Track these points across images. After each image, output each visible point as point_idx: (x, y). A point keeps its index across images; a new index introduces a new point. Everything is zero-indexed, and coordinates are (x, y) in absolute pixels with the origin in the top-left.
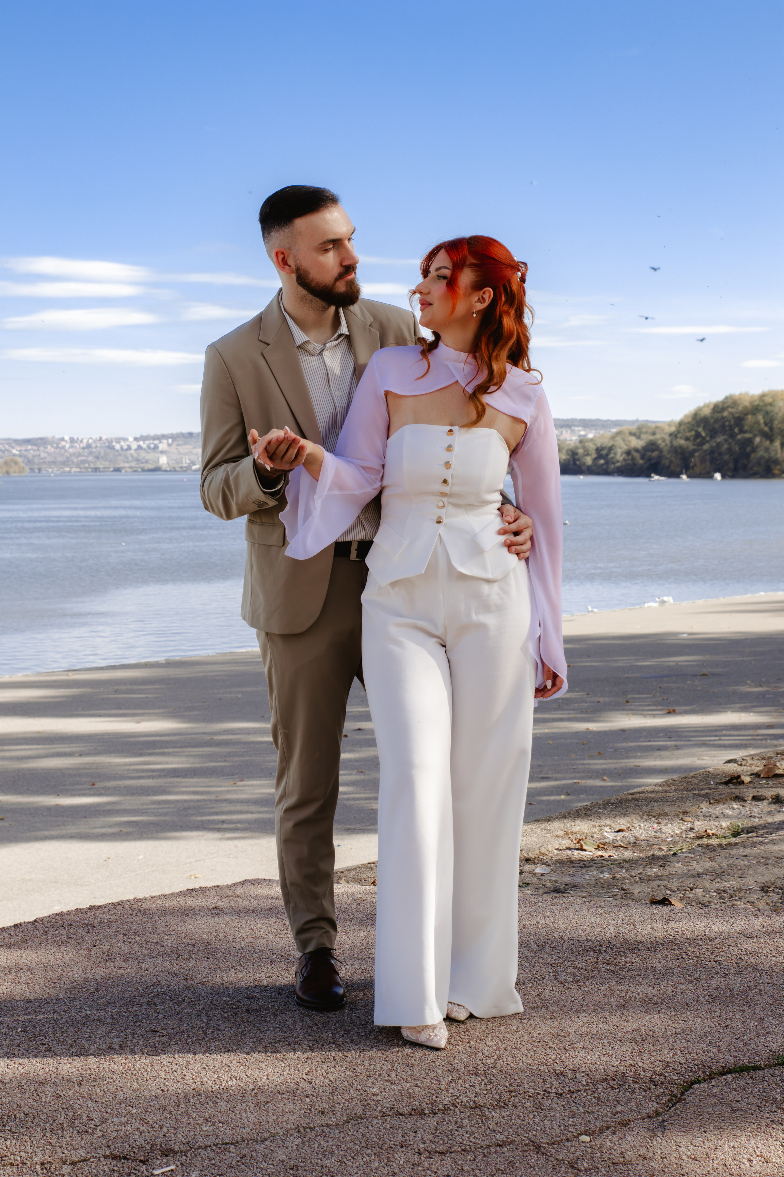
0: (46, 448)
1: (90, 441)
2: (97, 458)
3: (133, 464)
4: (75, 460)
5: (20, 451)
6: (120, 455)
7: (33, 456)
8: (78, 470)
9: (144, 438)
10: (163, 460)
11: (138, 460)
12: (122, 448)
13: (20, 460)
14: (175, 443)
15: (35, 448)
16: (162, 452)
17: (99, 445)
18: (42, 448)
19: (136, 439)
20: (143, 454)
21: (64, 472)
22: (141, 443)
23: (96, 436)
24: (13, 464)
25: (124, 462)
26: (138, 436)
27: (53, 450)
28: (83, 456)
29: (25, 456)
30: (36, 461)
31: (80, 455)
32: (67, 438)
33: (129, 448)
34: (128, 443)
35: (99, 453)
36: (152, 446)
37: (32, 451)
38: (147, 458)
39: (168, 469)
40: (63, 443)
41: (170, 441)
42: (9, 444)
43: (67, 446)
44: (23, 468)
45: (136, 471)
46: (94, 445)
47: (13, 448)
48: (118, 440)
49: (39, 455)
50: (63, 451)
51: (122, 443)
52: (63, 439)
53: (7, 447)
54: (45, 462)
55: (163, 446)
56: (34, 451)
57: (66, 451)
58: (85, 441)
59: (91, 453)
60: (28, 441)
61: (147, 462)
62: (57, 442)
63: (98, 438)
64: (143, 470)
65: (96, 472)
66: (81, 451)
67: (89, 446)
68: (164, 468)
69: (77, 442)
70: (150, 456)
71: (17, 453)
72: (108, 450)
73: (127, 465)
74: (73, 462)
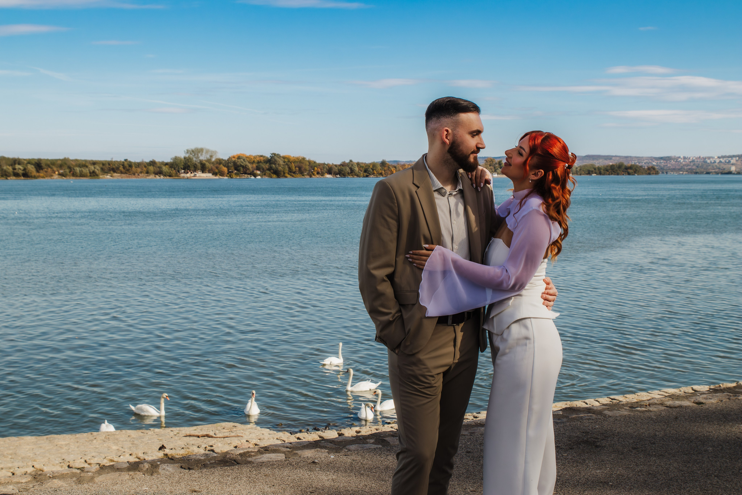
0: (671, 162)
1: (694, 158)
2: (697, 167)
3: (717, 170)
4: (686, 168)
5: (657, 163)
6: (709, 166)
7: (664, 166)
8: (687, 173)
9: (723, 157)
10: (733, 169)
11: (719, 168)
12: (711, 162)
13: (656, 167)
14: (740, 160)
15: (665, 162)
16: (733, 164)
17: (699, 160)
18: (668, 162)
19: (719, 157)
20: (722, 166)
21: (680, 174)
22: (721, 159)
23: (698, 156)
24: (652, 169)
25: (712, 169)
26: (720, 156)
27: (674, 163)
28: (690, 166)
29: (659, 166)
30: (665, 168)
31: (688, 165)
32: (682, 157)
33: (715, 162)
34: (714, 159)
35: (699, 164)
36: (727, 161)
37: (663, 163)
38: (724, 167)
39: (736, 173)
40: (680, 159)
41: (737, 158)
42: (652, 160)
43: (682, 161)
44: (658, 171)
45: (718, 174)
46: (696, 160)
47: (654, 162)
48: (709, 158)
49: (667, 165)
50: (679, 163)
51: (711, 159)
52: (679, 157)
53: (650, 161)
54: (670, 169)
55: (733, 161)
56: (664, 163)
57: (681, 163)
58: (691, 158)
59: (694, 164)
60: (661, 158)
61: (724, 169)
62: (676, 159)
63: (698, 157)
64: (722, 173)
65: (696, 174)
66: (689, 163)
67: (693, 161)
68: (733, 172)
69: (687, 159)
70: (726, 167)
71: (655, 164)
72: (703, 163)
73: (713, 171)
74: (684, 169)
